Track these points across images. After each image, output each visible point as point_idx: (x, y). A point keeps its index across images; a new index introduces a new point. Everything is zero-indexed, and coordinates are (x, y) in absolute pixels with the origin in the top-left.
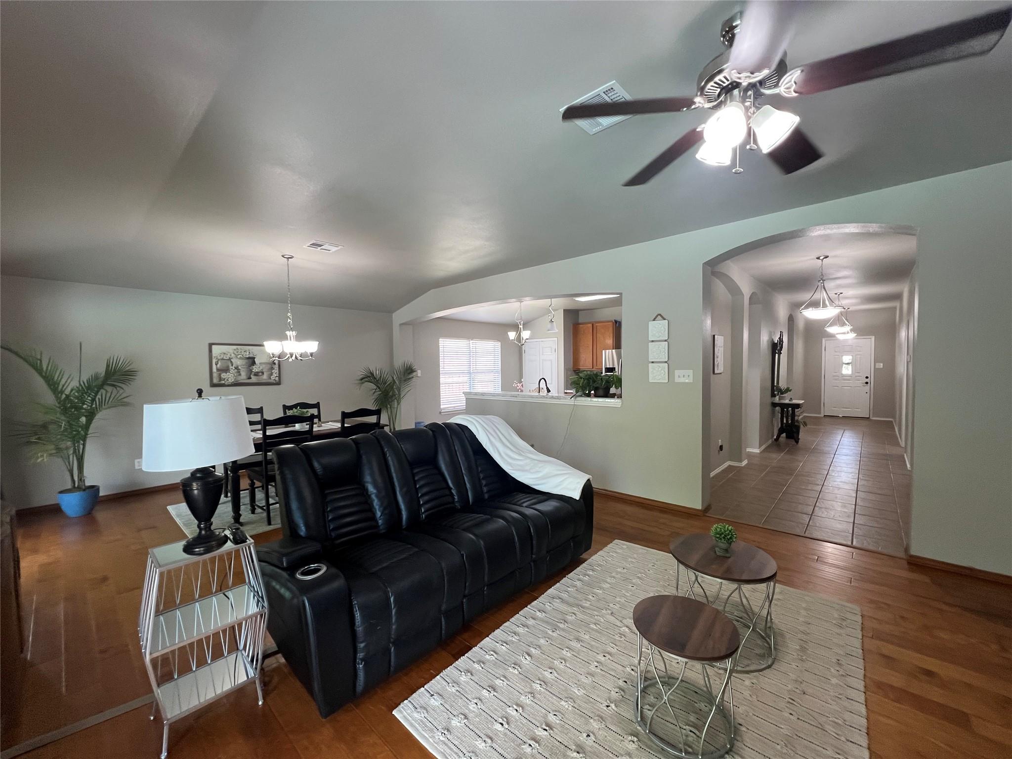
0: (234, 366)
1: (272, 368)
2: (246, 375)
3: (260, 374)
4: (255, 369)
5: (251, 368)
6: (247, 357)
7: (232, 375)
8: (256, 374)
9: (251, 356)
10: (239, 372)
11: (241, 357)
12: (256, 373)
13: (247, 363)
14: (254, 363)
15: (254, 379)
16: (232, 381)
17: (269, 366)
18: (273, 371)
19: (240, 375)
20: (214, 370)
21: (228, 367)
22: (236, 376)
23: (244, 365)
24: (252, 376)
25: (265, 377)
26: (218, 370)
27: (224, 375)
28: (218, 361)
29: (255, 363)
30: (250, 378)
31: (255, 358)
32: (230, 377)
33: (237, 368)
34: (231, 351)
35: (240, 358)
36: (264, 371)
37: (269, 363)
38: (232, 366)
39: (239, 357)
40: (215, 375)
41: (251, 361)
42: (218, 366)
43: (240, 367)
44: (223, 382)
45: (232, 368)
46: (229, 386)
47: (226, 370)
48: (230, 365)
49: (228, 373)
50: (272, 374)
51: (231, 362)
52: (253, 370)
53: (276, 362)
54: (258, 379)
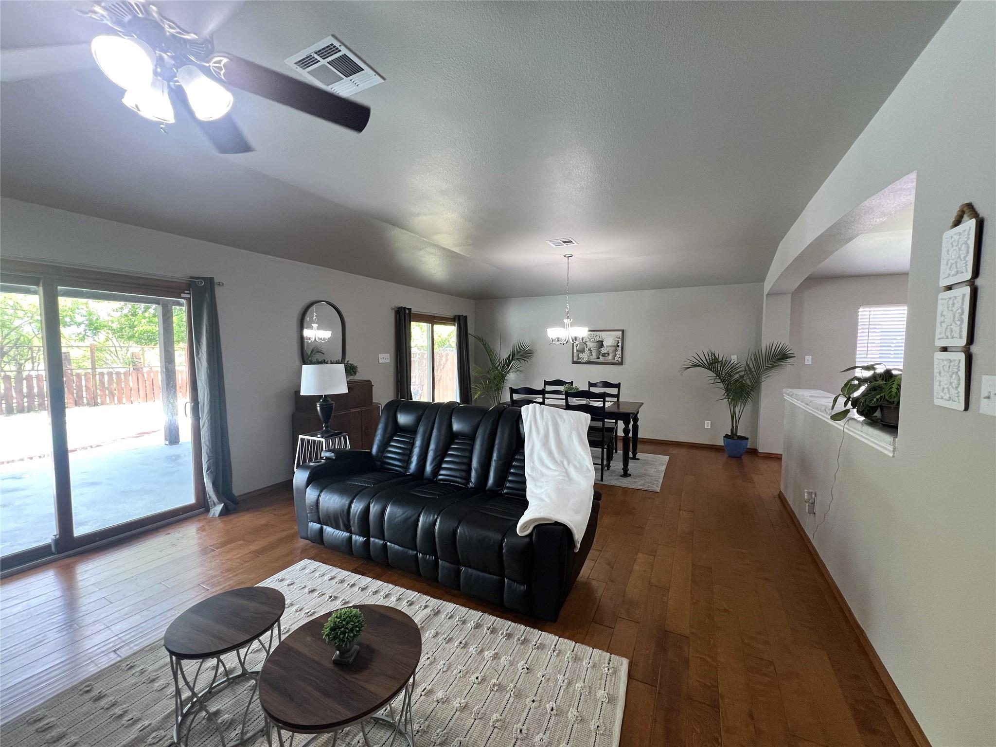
1: (616, 350)
2: (596, 356)
3: (607, 355)
4: (603, 350)
5: (600, 350)
6: (598, 340)
7: (586, 355)
8: (604, 355)
9: (600, 339)
10: (591, 353)
11: (593, 340)
13: (597, 345)
14: (602, 346)
15: (602, 359)
16: (587, 360)
17: (613, 349)
18: (617, 353)
19: (592, 355)
20: (575, 351)
21: (584, 348)
22: (589, 356)
23: (595, 347)
24: (600, 356)
25: (610, 357)
26: (577, 351)
27: (581, 355)
31: (603, 341)
32: (584, 357)
33: (590, 350)
34: (586, 336)
35: (593, 342)
36: (610, 352)
37: (614, 346)
38: (587, 347)
39: (591, 340)
40: (575, 355)
41: (600, 344)
42: (578, 348)
43: (592, 349)
44: (580, 360)
45: (587, 351)
46: (583, 363)
47: (582, 351)
49: (584, 354)
50: (616, 355)
51: (586, 345)
52: (602, 352)
53: (620, 344)
54: (605, 359)
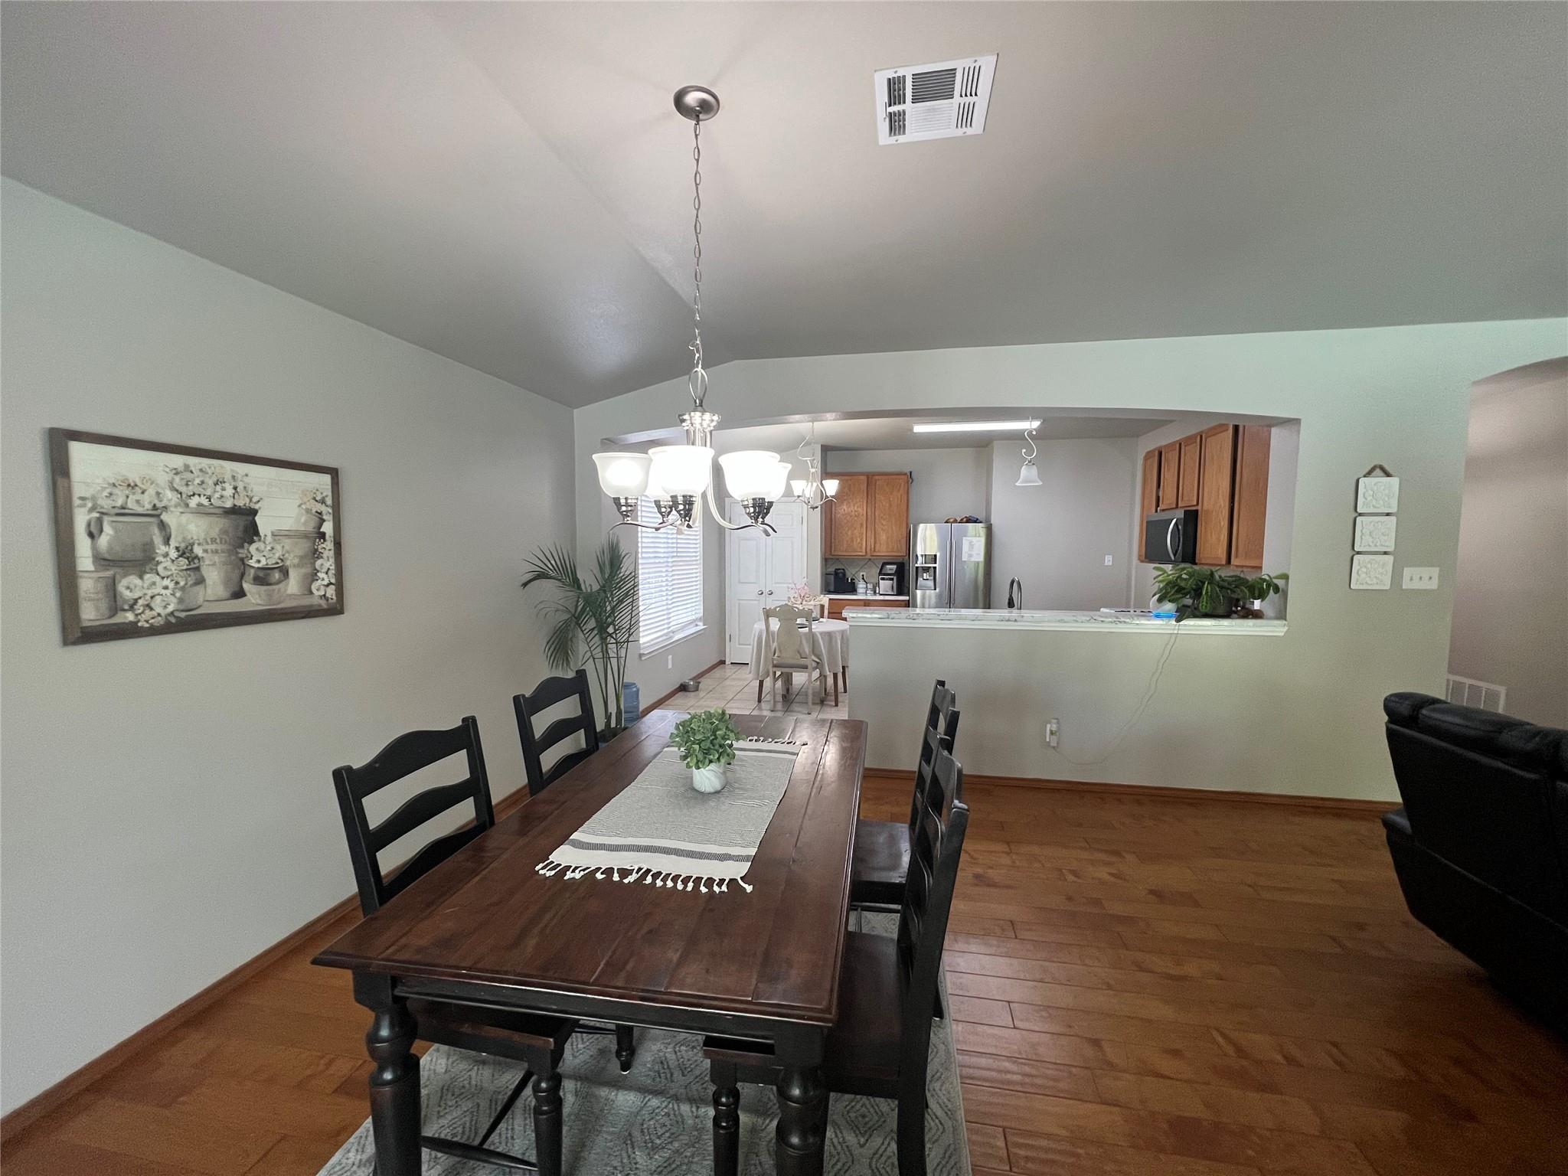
0: (173, 543)
1: (316, 554)
2: (227, 582)
3: (277, 575)
4: (259, 556)
5: (242, 553)
6: (229, 504)
7: (166, 582)
8: (262, 578)
9: (241, 502)
10: (198, 569)
11: (200, 505)
12: (261, 574)
13: (224, 532)
14: (251, 532)
15: (255, 598)
16: (171, 608)
17: (303, 546)
18: (319, 563)
19: (201, 581)
20: (85, 560)
22: (183, 589)
23: (213, 541)
24: (246, 586)
25: (293, 585)
26: (102, 561)
27: (130, 586)
28: (100, 521)
29: (256, 532)
30: (240, 594)
31: (254, 512)
32: (157, 593)
33: (186, 553)
34: (163, 478)
35: (200, 511)
36: (288, 563)
37: (305, 536)
38: (167, 541)
39: (193, 502)
40: (87, 586)
41: (242, 521)
42: (103, 541)
43: (198, 551)
44: (130, 617)
45: (166, 555)
46: (154, 631)
47: (142, 561)
48: (158, 539)
49: (149, 577)
50: (313, 576)
51: (163, 526)
52: (252, 563)
53: (328, 528)
54: (270, 595)
